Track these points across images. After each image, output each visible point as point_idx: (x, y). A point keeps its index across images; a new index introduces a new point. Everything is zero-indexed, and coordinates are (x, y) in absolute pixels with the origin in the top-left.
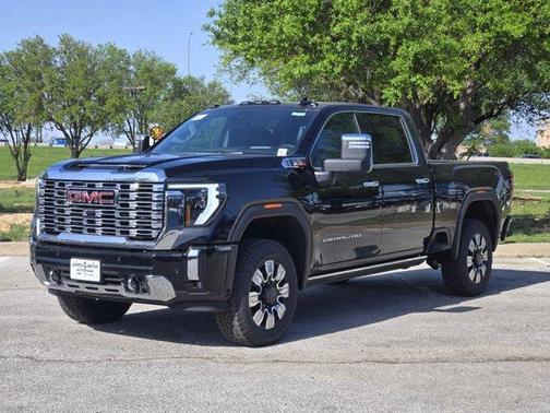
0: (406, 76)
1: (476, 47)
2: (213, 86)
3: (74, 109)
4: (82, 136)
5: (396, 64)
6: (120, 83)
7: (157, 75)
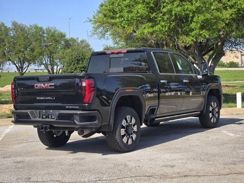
0: (198, 31)
1: (228, 16)
2: (82, 42)
3: (20, 55)
4: (24, 67)
5: (193, 25)
6: (40, 42)
7: (57, 38)
